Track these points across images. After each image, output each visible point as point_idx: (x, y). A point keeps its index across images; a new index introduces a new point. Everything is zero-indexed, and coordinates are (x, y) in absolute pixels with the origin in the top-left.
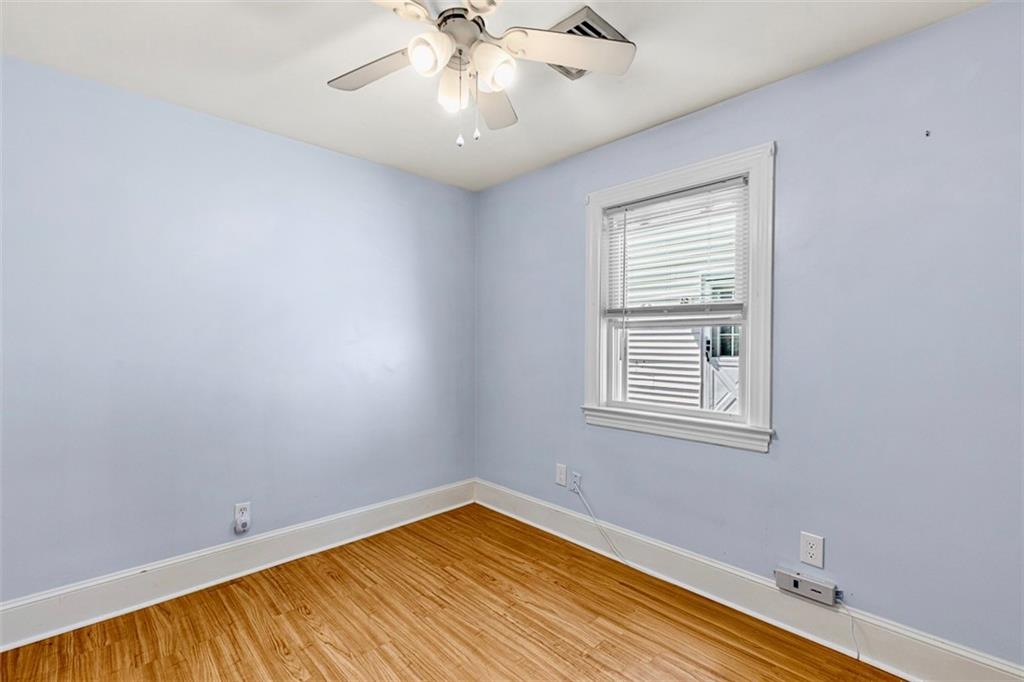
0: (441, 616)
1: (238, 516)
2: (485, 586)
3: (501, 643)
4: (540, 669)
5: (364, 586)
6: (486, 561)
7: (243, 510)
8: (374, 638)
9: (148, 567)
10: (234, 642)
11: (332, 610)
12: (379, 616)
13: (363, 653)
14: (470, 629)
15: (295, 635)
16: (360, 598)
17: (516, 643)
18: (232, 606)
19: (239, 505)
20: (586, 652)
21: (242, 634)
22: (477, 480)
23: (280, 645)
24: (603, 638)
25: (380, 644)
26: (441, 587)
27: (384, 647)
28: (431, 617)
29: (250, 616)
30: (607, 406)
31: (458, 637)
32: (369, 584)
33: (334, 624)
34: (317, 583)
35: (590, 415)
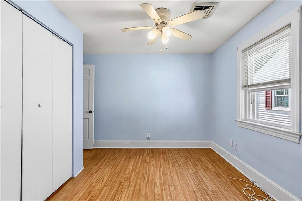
0: (177, 168)
1: (148, 135)
2: (193, 166)
3: (186, 178)
4: (190, 187)
5: (167, 157)
6: (199, 161)
7: (149, 134)
8: (161, 166)
9: (133, 141)
10: (139, 158)
11: (157, 159)
12: (165, 163)
13: (157, 167)
14: (181, 173)
15: (148, 160)
16: (164, 158)
17: (189, 180)
18: (143, 152)
19: (148, 133)
20: (206, 190)
21: (141, 157)
22: (212, 142)
23: (145, 161)
24: (215, 189)
25: (161, 167)
26: (183, 162)
27: (161, 168)
28: (175, 167)
29: (144, 155)
30: (245, 120)
31: (177, 173)
32: (168, 157)
33: (156, 161)
34: (159, 153)
35: (238, 123)
